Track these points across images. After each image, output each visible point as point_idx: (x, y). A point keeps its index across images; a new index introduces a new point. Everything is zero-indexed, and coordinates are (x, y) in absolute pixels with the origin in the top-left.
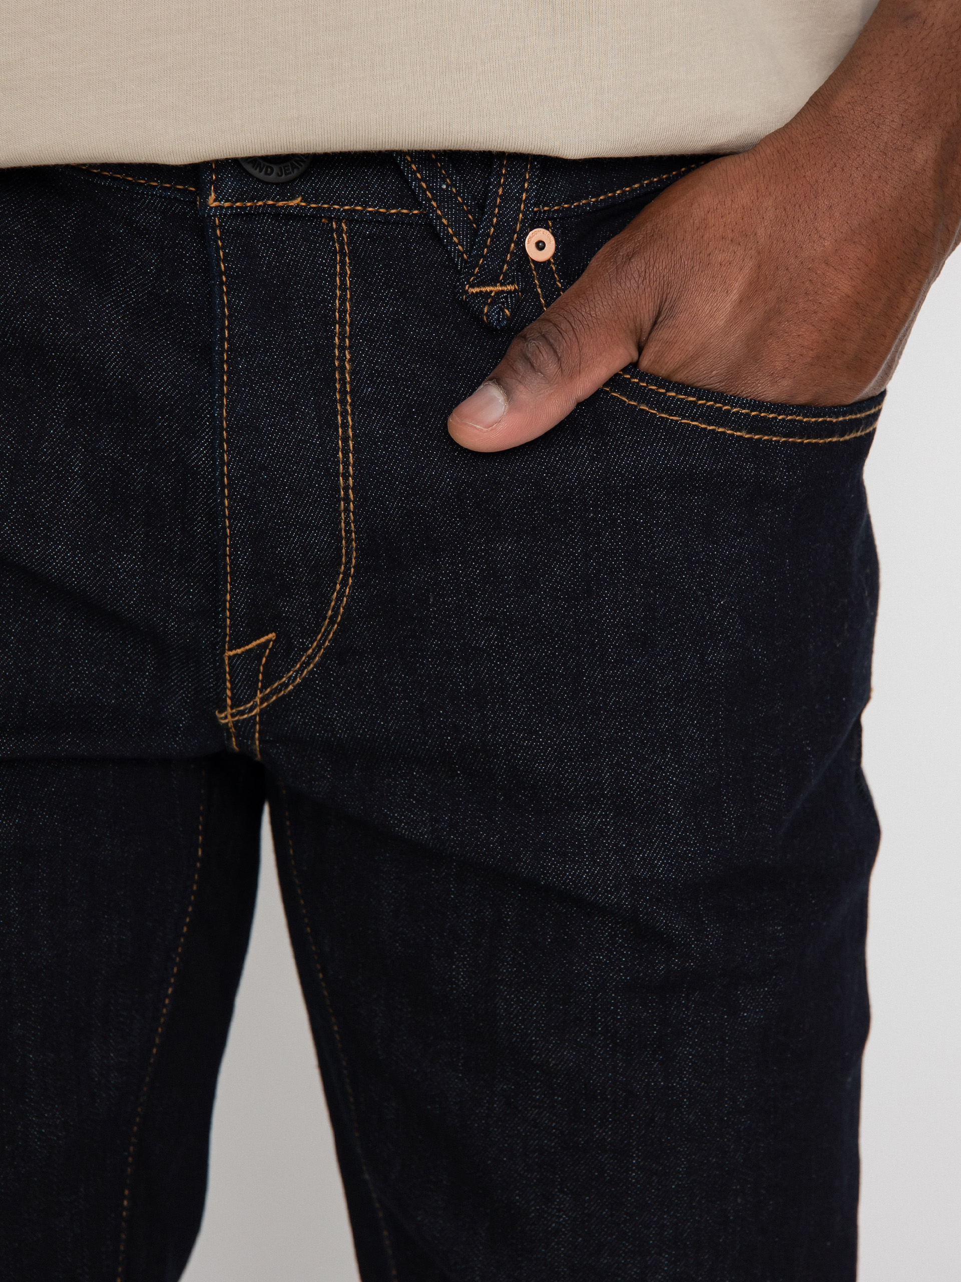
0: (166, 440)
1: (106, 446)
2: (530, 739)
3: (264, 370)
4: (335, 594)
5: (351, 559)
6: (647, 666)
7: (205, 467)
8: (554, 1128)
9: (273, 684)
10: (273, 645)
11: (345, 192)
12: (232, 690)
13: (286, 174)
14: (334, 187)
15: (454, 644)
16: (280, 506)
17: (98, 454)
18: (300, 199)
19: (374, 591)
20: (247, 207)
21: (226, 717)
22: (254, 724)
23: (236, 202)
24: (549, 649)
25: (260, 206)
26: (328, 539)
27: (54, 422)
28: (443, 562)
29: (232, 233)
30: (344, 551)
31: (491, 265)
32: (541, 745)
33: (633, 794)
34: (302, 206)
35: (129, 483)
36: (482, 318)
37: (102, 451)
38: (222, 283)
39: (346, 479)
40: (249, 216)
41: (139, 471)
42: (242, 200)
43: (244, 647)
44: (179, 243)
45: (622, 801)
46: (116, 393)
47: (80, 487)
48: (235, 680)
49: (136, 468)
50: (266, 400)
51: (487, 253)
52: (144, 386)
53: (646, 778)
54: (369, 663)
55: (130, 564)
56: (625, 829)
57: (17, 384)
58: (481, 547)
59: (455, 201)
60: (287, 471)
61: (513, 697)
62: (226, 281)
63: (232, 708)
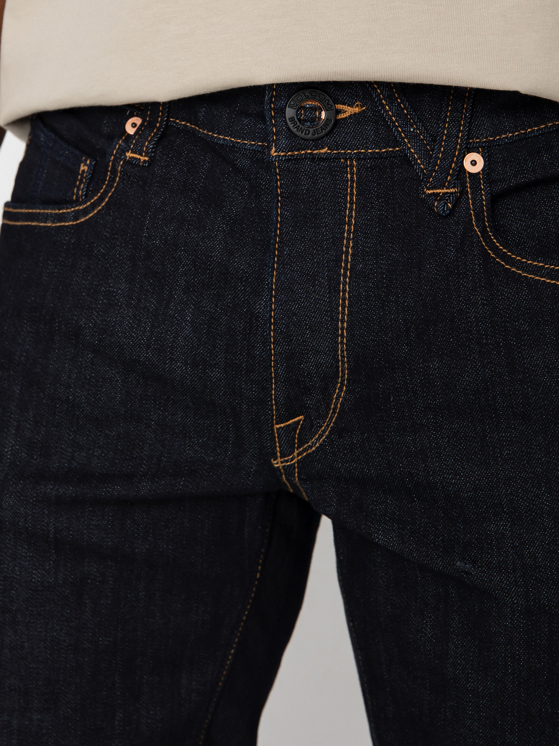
0: (242, 298)
1: (206, 304)
2: (456, 479)
3: (299, 254)
4: (336, 395)
5: (345, 374)
6: (526, 431)
7: (263, 313)
8: (481, 733)
9: (304, 446)
10: (302, 423)
11: (355, 142)
12: (280, 447)
13: (318, 134)
14: (348, 139)
15: (407, 423)
16: (303, 339)
17: (202, 309)
18: (327, 149)
19: (357, 395)
20: (295, 155)
21: (277, 463)
22: (294, 468)
23: (288, 152)
24: (464, 422)
25: (303, 154)
26: (331, 361)
27: (177, 291)
28: (398, 376)
29: (286, 171)
30: (340, 369)
31: (440, 176)
32: (463, 482)
33: (522, 511)
34: (328, 153)
35: (218, 326)
36: (434, 209)
37: (204, 307)
38: (278, 201)
39: (343, 323)
40: (297, 160)
41: (224, 318)
42: (292, 151)
43: (285, 423)
44: (259, 177)
45: (516, 516)
46: (216, 270)
47: (189, 329)
48: (281, 442)
49: (223, 317)
50: (299, 273)
51: (438, 169)
52: (232, 265)
53: (529, 503)
54: (356, 437)
55: (217, 374)
56: (517, 534)
57: (156, 269)
58: (420, 366)
59: (419, 138)
60: (308, 317)
61: (444, 453)
62: (281, 200)
63: (281, 458)
